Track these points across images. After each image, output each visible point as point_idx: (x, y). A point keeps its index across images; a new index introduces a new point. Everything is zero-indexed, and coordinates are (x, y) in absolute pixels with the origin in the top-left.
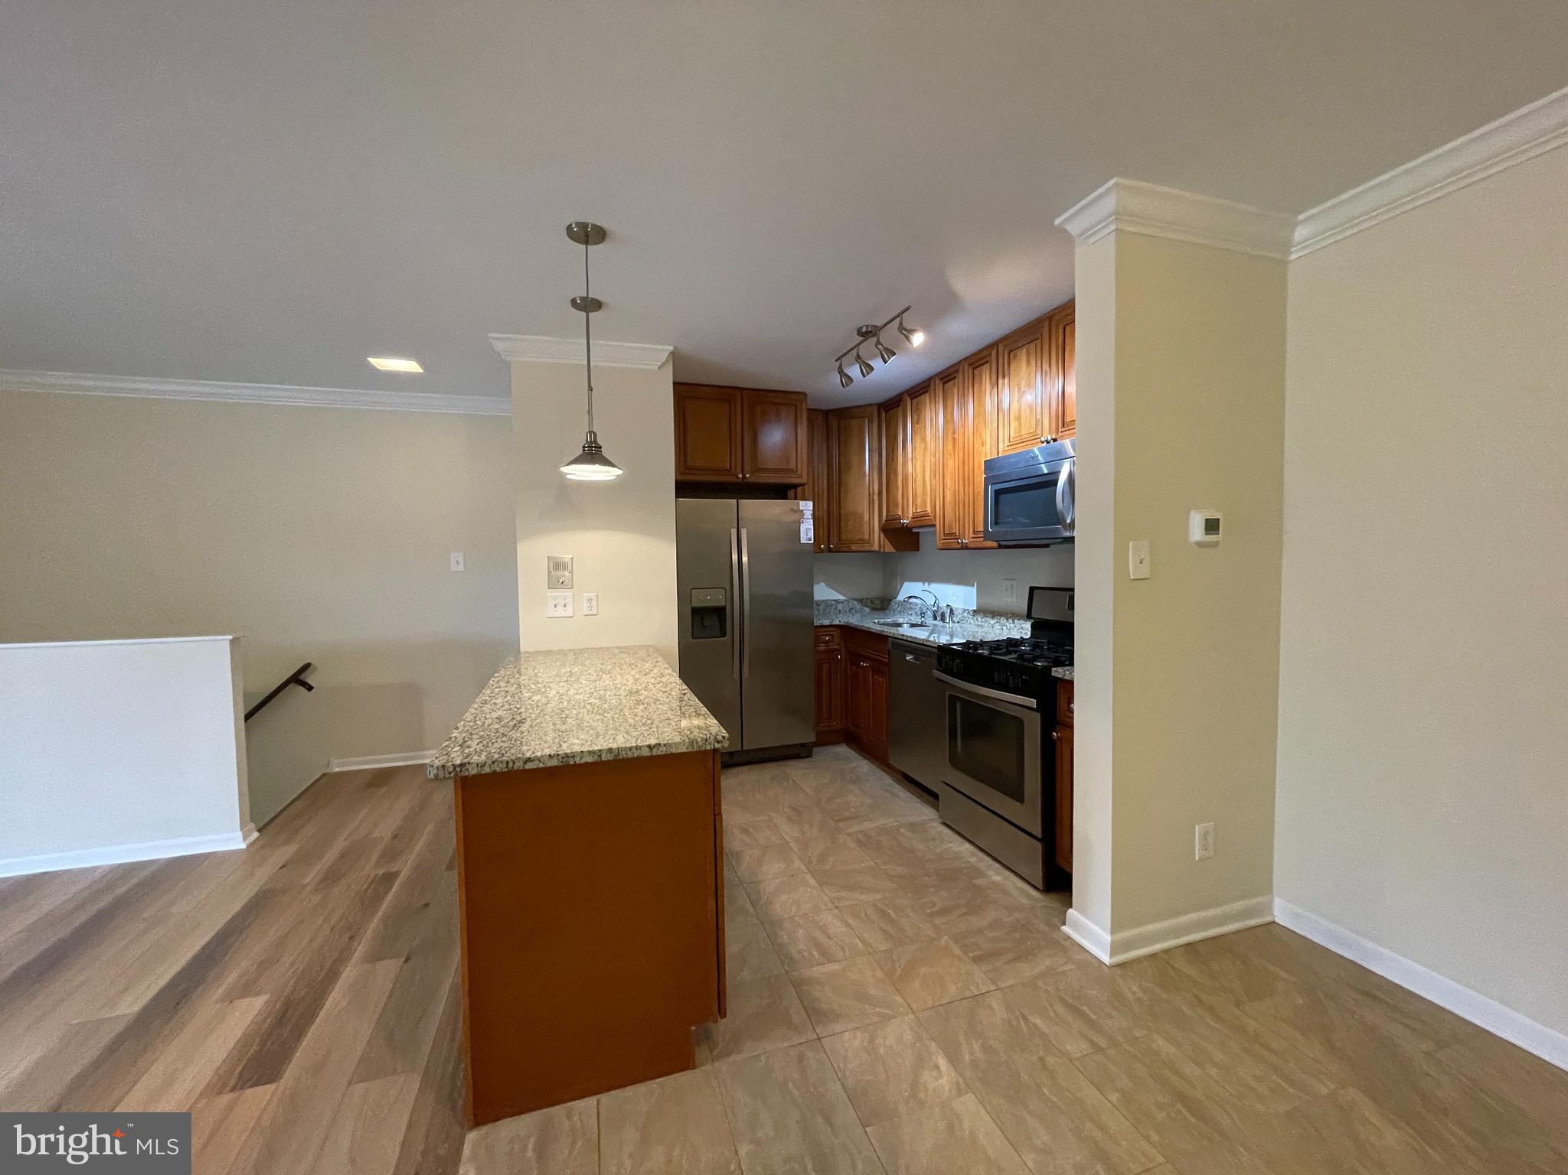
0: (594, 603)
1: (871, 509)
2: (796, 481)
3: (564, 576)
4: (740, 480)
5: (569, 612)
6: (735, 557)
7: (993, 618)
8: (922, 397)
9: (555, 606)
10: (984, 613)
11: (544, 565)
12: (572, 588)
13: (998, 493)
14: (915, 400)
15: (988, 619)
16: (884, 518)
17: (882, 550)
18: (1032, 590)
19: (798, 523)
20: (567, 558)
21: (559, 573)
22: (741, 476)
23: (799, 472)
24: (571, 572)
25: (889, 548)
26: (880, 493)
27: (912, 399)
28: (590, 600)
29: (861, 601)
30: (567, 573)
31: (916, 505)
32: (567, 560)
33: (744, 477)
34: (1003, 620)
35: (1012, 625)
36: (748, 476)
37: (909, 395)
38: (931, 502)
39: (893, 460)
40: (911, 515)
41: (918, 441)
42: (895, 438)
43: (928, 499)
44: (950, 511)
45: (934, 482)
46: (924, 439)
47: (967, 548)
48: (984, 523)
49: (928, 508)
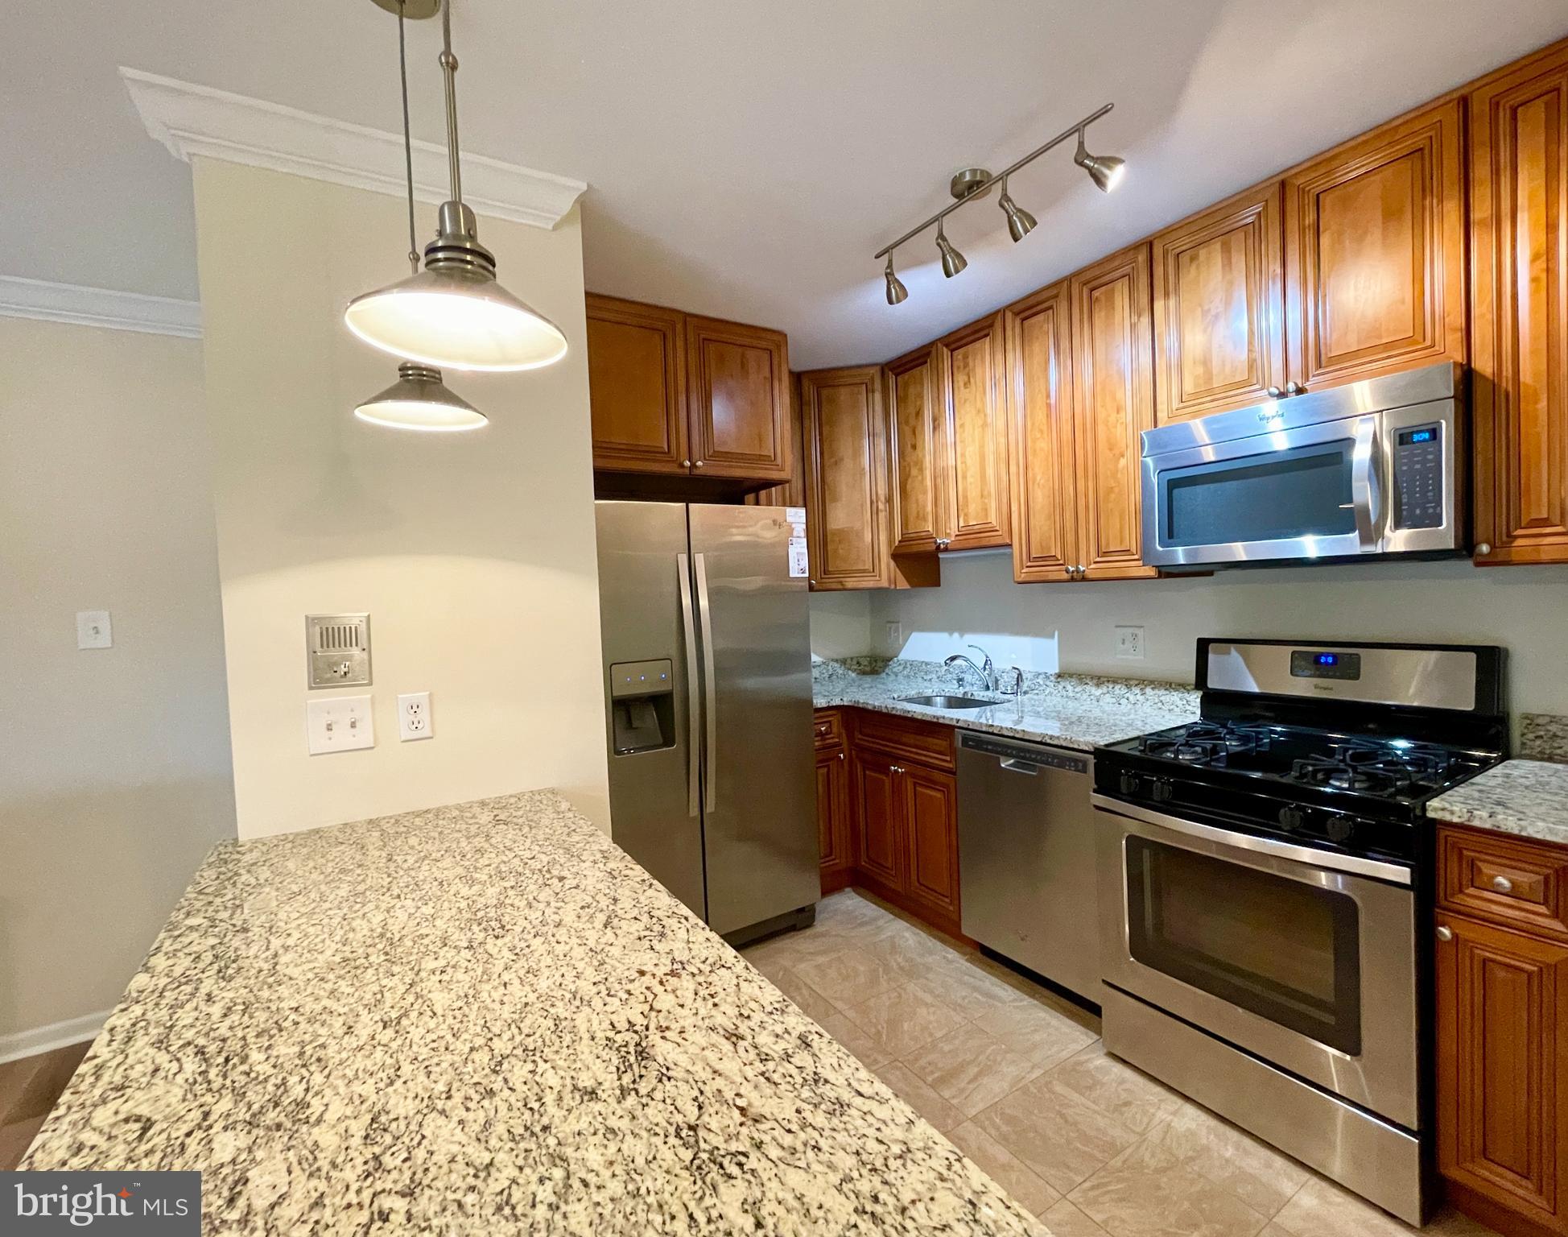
0: (424, 715)
1: (875, 524)
2: (775, 475)
3: (350, 658)
4: (687, 471)
5: (363, 737)
6: (687, 601)
7: (1098, 685)
8: (977, 345)
9: (329, 728)
10: (1081, 679)
11: (298, 637)
12: (370, 684)
13: (1173, 485)
14: (959, 354)
15: (1088, 688)
16: (898, 537)
17: (893, 587)
18: (1203, 646)
19: (786, 545)
20: (354, 618)
21: (334, 653)
22: (687, 463)
23: (779, 461)
24: (367, 650)
25: (903, 584)
26: (889, 500)
27: (952, 351)
28: (414, 708)
29: (843, 662)
30: (355, 651)
31: (966, 515)
32: (356, 622)
33: (693, 465)
34: (1120, 690)
35: (1139, 697)
36: (699, 463)
37: (947, 346)
38: (999, 509)
39: (914, 447)
40: (954, 531)
41: (968, 415)
42: (919, 414)
43: (993, 505)
44: (1041, 524)
45: (1005, 478)
46: (981, 411)
47: (1084, 579)
48: (1132, 542)
49: (993, 519)
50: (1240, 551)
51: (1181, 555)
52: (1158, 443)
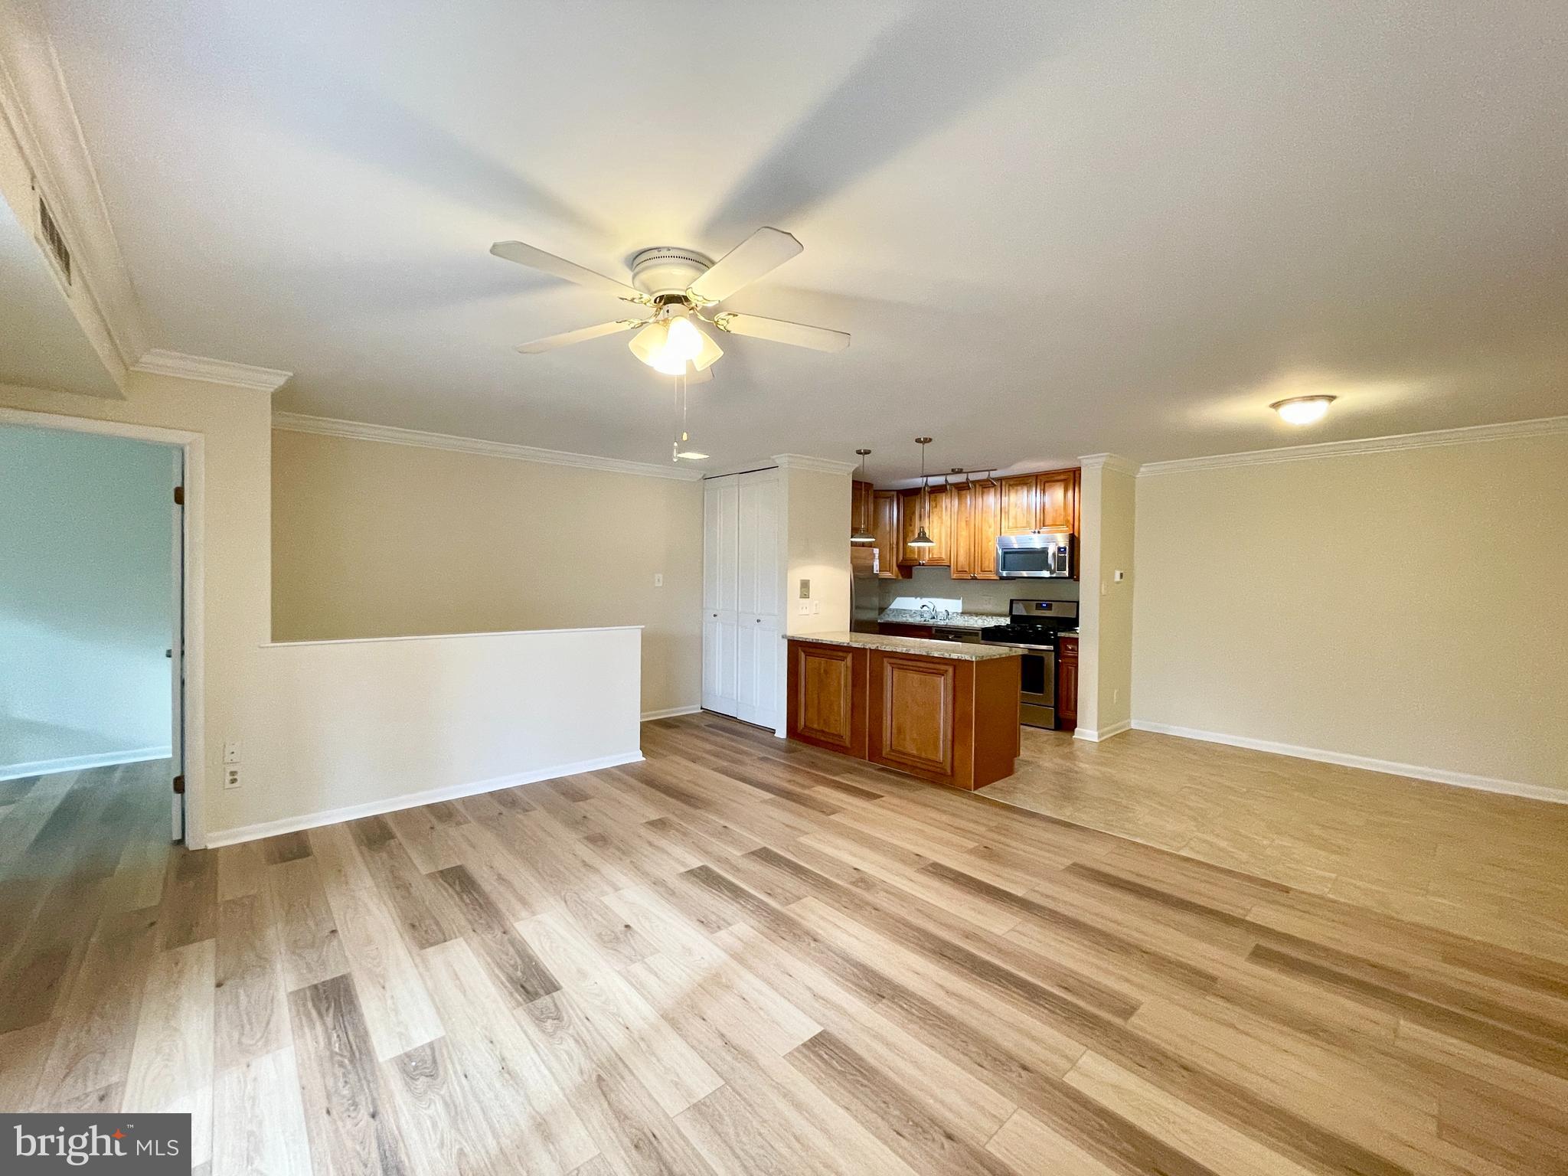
1: (891, 553)
9: (802, 608)
10: (970, 613)
12: (808, 598)
13: (1005, 553)
14: (932, 494)
15: (973, 617)
16: (901, 558)
17: (894, 578)
18: (1012, 602)
24: (809, 589)
25: (900, 578)
26: (897, 544)
27: (929, 493)
28: (816, 605)
31: (931, 554)
34: (984, 617)
38: (946, 551)
39: (911, 525)
40: (927, 558)
41: (935, 518)
42: (914, 513)
43: (944, 551)
44: (962, 559)
45: (949, 543)
46: (941, 518)
47: (977, 579)
48: (992, 567)
49: (944, 556)
50: (1025, 574)
51: (1004, 574)
52: (1001, 542)
